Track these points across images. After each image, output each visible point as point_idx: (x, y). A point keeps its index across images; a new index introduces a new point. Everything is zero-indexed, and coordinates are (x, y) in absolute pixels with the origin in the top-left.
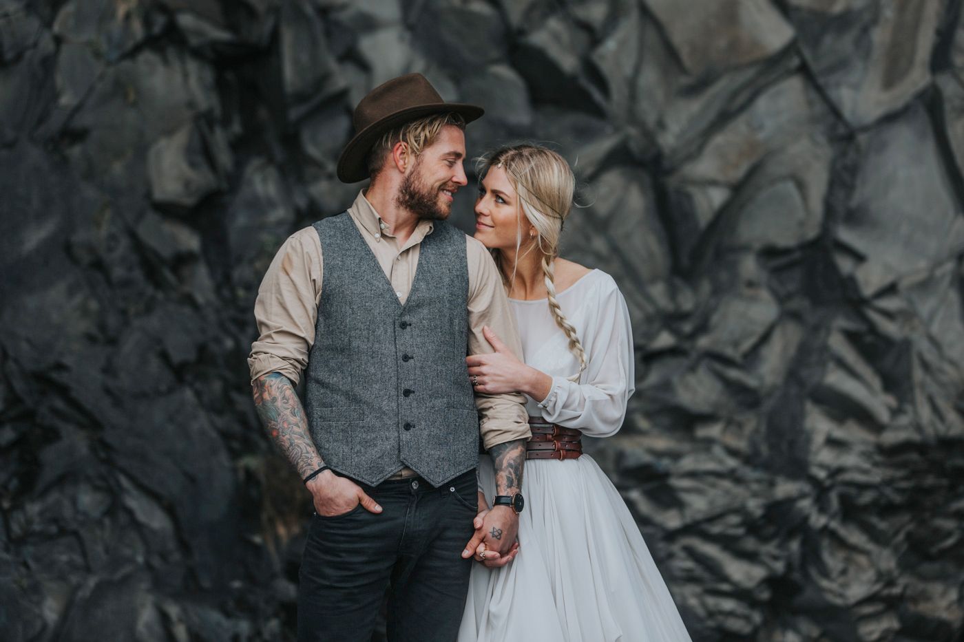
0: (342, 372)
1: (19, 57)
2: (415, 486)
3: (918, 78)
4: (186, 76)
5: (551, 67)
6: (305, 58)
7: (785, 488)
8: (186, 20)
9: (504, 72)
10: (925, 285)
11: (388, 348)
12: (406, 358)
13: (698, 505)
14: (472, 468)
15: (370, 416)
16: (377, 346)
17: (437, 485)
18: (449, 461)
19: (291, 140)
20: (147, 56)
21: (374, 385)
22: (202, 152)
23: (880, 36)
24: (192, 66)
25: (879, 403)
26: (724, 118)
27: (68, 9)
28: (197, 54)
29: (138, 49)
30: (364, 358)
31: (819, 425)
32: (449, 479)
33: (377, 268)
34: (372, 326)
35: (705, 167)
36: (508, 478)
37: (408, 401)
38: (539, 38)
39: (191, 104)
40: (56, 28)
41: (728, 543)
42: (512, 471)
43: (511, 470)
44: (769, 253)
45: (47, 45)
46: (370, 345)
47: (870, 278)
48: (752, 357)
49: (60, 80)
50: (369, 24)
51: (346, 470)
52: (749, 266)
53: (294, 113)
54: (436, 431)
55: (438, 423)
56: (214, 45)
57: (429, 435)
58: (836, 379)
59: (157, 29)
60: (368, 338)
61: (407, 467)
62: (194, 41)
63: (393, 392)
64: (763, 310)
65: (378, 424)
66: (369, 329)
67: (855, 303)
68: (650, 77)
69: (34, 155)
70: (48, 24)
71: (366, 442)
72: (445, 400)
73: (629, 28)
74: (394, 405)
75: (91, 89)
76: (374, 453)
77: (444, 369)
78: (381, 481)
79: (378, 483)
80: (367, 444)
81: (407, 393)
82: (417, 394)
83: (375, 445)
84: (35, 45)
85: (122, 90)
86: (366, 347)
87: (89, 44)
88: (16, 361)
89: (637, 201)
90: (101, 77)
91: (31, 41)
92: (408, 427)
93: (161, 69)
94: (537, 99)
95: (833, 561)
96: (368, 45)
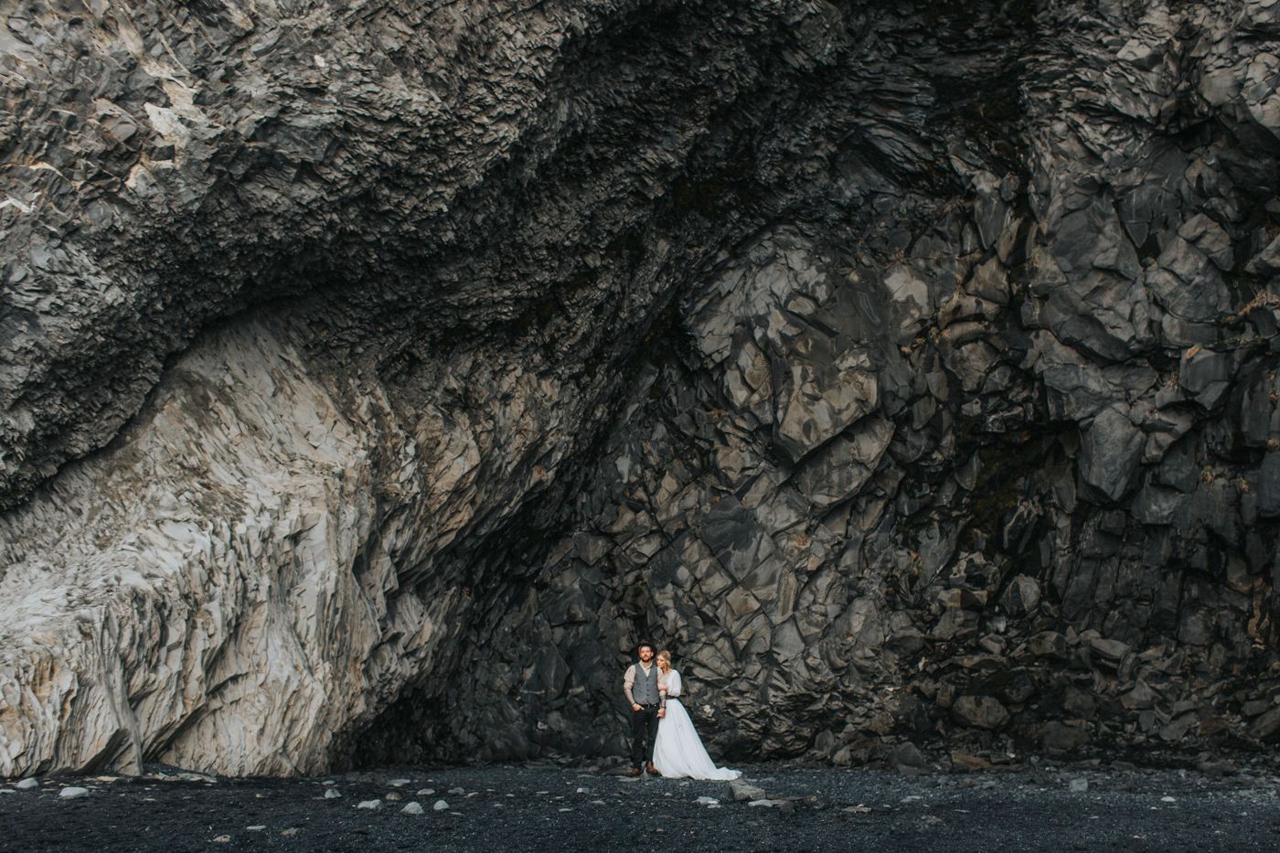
3: (790, 613)
7: (764, 707)
9: (697, 617)
10: (795, 659)
13: (744, 711)
22: (631, 639)
23: (780, 604)
25: (785, 687)
26: (745, 625)
28: (629, 618)
29: (616, 617)
31: (771, 692)
35: (742, 636)
41: (751, 720)
44: (758, 654)
47: (781, 659)
48: (756, 678)
49: (600, 625)
50: (667, 608)
52: (754, 657)
58: (774, 682)
64: (758, 667)
67: (779, 665)
68: (729, 617)
69: (595, 642)
73: (724, 606)
75: (607, 626)
85: (614, 626)
89: (727, 645)
90: (609, 624)
94: (704, 623)
95: (777, 723)
96: (667, 613)
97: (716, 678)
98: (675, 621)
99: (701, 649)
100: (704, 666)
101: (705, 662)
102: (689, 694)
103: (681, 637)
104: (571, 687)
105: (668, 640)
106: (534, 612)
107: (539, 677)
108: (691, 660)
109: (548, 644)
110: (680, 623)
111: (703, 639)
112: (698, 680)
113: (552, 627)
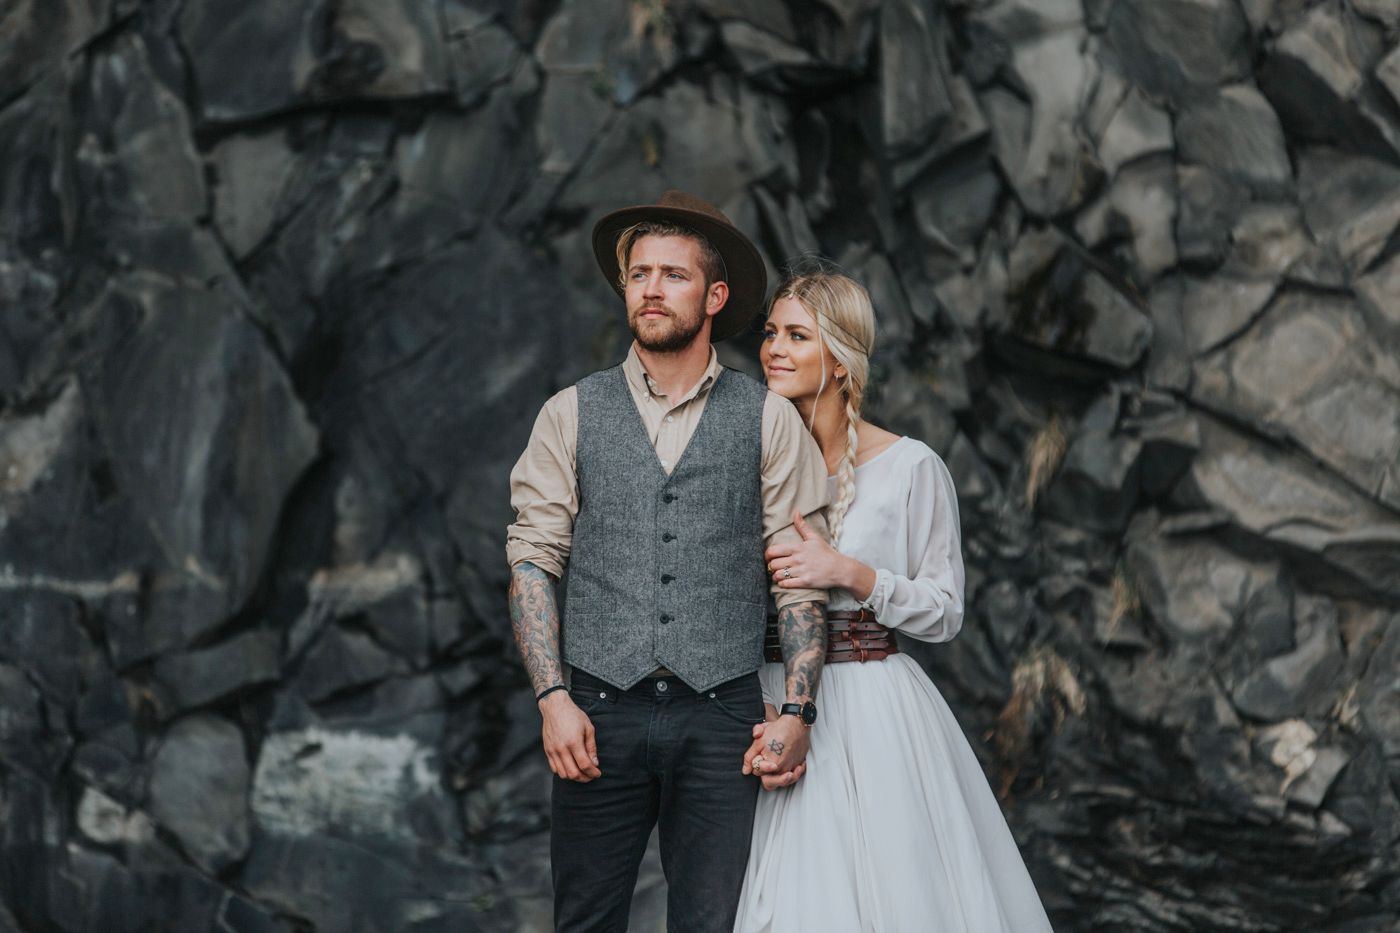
0: (594, 555)
1: (482, 100)
2: (661, 686)
4: (739, 118)
5: (1319, 88)
6: (912, 88)
8: (736, 34)
9: (1247, 96)
11: (647, 526)
12: (667, 538)
14: (749, 672)
15: (623, 607)
16: (633, 523)
17: (701, 691)
18: (718, 661)
19: (904, 215)
20: (683, 90)
21: (629, 571)
24: (750, 103)
27: (560, 21)
28: (758, 85)
29: (667, 79)
30: (619, 538)
32: (717, 684)
33: (642, 431)
34: (629, 500)
36: (799, 684)
37: (667, 588)
38: (1296, 42)
39: (744, 166)
40: (541, 53)
42: (804, 676)
43: (802, 674)
45: (525, 80)
46: (625, 522)
49: (543, 133)
50: (1030, 28)
51: (596, 671)
53: (902, 174)
54: (702, 626)
55: (704, 616)
56: (780, 70)
57: (691, 630)
59: (695, 50)
60: (624, 514)
61: (663, 668)
62: (750, 67)
63: (649, 578)
65: (630, 616)
66: (625, 504)
69: (505, 250)
70: (528, 48)
71: (618, 637)
72: (716, 589)
74: (650, 593)
75: (592, 145)
76: (624, 650)
77: (715, 552)
78: (633, 683)
79: (630, 686)
80: (618, 639)
81: (666, 579)
82: (678, 580)
83: (627, 641)
84: (508, 80)
85: (637, 147)
86: (621, 525)
87: (590, 74)
88: (474, 565)
90: (607, 128)
91: (499, 75)
92: (665, 619)
93: (702, 109)
94: (1297, 138)
96: (1028, 62)
97: (1361, 528)
98: (1084, 119)
99: (1260, 320)
100: (1279, 445)
101: (1284, 413)
102: (1165, 642)
103: (1120, 233)
104: (327, 557)
105: (1029, 251)
106: (82, 26)
107: (103, 478)
108: (1184, 398)
109: (171, 252)
110: (1122, 138)
111: (1281, 255)
112: (1229, 537)
113: (209, 136)
